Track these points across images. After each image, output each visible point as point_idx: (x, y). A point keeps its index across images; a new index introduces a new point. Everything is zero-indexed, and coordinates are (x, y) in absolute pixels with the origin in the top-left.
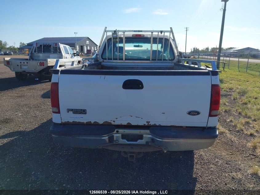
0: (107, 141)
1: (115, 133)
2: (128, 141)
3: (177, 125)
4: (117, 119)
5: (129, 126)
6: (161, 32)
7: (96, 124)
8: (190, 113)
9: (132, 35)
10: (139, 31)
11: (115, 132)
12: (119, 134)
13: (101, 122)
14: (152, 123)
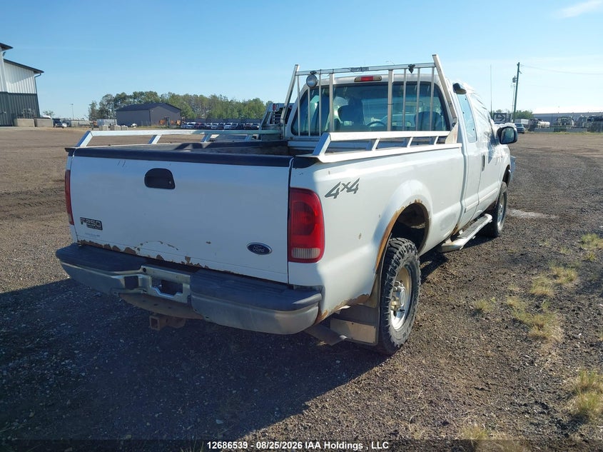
0: (123, 282)
1: (141, 273)
2: (162, 291)
3: (235, 272)
4: (142, 244)
5: (159, 262)
6: (411, 68)
7: (116, 250)
8: (252, 248)
9: (354, 78)
10: (362, 69)
11: (141, 270)
12: (147, 274)
13: (122, 249)
14: (194, 262)
